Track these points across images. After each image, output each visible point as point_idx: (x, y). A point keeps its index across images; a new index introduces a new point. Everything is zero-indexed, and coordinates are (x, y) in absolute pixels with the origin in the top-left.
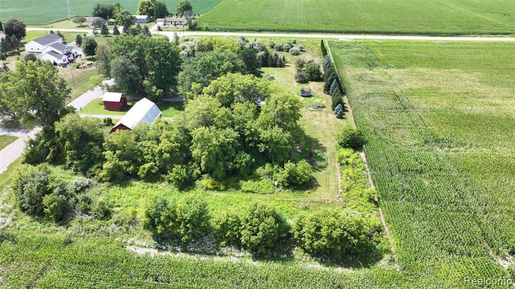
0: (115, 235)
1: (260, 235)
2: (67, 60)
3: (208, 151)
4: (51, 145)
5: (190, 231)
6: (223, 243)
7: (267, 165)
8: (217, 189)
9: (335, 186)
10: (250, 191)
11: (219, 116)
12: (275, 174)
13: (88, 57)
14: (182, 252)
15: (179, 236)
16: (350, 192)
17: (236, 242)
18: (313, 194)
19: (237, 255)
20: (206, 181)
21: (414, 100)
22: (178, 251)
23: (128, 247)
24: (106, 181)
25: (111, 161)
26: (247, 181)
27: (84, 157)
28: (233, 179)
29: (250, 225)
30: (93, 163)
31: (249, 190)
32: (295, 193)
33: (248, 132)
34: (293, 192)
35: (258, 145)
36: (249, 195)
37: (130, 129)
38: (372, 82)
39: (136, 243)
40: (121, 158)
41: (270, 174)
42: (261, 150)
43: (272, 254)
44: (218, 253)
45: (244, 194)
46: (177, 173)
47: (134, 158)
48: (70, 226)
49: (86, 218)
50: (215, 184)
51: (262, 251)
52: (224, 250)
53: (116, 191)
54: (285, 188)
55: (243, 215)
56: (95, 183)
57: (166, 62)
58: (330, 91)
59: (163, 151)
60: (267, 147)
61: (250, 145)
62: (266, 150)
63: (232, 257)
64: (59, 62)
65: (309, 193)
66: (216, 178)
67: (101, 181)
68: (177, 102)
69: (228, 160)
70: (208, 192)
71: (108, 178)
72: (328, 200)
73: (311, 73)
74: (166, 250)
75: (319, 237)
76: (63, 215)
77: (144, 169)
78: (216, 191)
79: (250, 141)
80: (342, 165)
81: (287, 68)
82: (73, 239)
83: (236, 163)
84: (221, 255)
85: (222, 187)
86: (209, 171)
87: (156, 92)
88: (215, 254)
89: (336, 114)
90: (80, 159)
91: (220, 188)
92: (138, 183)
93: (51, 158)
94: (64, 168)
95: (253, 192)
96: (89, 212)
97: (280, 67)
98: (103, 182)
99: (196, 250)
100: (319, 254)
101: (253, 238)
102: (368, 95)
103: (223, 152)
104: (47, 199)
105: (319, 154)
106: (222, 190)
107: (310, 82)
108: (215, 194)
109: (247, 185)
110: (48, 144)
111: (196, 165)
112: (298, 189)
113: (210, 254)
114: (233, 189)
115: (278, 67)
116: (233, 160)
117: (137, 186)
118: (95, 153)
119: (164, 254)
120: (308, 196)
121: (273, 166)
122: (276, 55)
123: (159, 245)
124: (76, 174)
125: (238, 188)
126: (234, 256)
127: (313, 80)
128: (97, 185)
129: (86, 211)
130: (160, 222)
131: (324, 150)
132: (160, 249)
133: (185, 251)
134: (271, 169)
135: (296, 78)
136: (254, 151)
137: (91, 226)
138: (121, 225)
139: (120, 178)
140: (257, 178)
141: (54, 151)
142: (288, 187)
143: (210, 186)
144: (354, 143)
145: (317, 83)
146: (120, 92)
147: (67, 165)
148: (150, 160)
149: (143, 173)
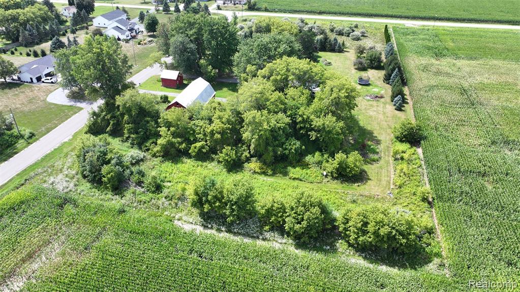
0: (165, 209)
1: (304, 224)
2: (130, 35)
3: (258, 135)
4: (112, 117)
5: (235, 213)
6: (267, 228)
7: (317, 154)
8: (265, 173)
9: (387, 181)
10: (297, 179)
11: (272, 100)
12: (324, 164)
13: (149, 34)
14: (227, 232)
15: (224, 217)
16: (402, 189)
17: (279, 228)
18: (363, 187)
19: (280, 241)
20: (254, 165)
21: (483, 96)
22: (222, 231)
23: (176, 222)
24: (160, 156)
25: (165, 137)
26: (295, 168)
27: (141, 132)
28: (281, 165)
29: (295, 213)
30: (148, 138)
31: (297, 177)
32: (344, 185)
33: (300, 119)
34: (341, 183)
35: (309, 133)
36: (296, 183)
37: (183, 107)
38: (438, 73)
39: (184, 218)
40: (174, 135)
41: (319, 163)
42: (312, 138)
43: (315, 245)
44: (261, 237)
45: (291, 181)
46: (227, 154)
47: (187, 136)
48: (124, 196)
49: (139, 190)
50: (263, 169)
51: (304, 240)
52: (268, 235)
53: (168, 166)
54: (334, 178)
55: (289, 202)
56: (149, 157)
57: (223, 42)
58: (391, 80)
59: (214, 132)
60: (318, 135)
61: (301, 132)
62: (317, 138)
63: (274, 242)
64: (122, 37)
65: (358, 186)
66: (265, 163)
67: (154, 156)
68: (231, 83)
69: (278, 146)
70: (256, 176)
71: (162, 154)
72: (378, 196)
73: (371, 61)
74: (212, 228)
75: (365, 233)
76: (118, 185)
77: (195, 147)
78: (263, 176)
79: (301, 128)
80: (396, 159)
81: (346, 53)
82: (126, 209)
83: (286, 149)
84: (264, 239)
85: (270, 172)
86: (258, 155)
87: (211, 72)
88: (258, 238)
89: (395, 105)
90: (137, 133)
91: (267, 172)
92: (189, 161)
93: (111, 130)
94: (122, 141)
95: (301, 180)
96: (142, 185)
97: (338, 52)
98: (157, 157)
99: (240, 231)
100: (363, 250)
101: (297, 226)
102: (432, 88)
103: (274, 137)
104: (105, 169)
105: (372, 147)
106: (270, 175)
107: (369, 70)
108: (262, 178)
109: (295, 172)
110: (109, 116)
111: (246, 148)
112: (347, 181)
113: (253, 237)
114: (281, 175)
115: (336, 52)
116: (282, 146)
117: (188, 164)
118: (151, 128)
119: (209, 232)
120: (356, 189)
121: (322, 155)
122: (335, 39)
123: (204, 223)
124: (132, 147)
125: (285, 174)
126: (277, 241)
127: (372, 68)
128: (150, 159)
129: (139, 183)
130: (207, 201)
131: (378, 142)
132: (205, 227)
133: (229, 231)
134: (320, 158)
135: (354, 65)
136: (304, 138)
137: (143, 198)
138: (171, 199)
139: (172, 154)
140: (306, 166)
141: (113, 123)
142: (336, 178)
143: (257, 170)
144: (412, 137)
145: (377, 71)
146: (177, 70)
147: (125, 138)
148: (202, 139)
149: (194, 151)
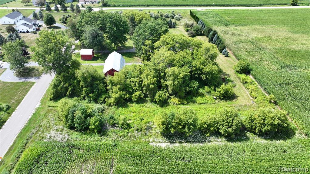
0: (141, 138)
1: (234, 127)
2: (35, 29)
3: (177, 82)
4: (69, 85)
5: (192, 130)
6: (208, 135)
7: (206, 87)
8: (183, 104)
9: (247, 96)
10: (202, 103)
11: (177, 60)
12: (212, 92)
13: (48, 26)
14: (186, 142)
15: (184, 133)
16: (257, 99)
17: (217, 133)
18: (237, 101)
19: (218, 141)
20: (174, 100)
21: (263, 44)
22: (183, 142)
23: (152, 144)
24: (113, 105)
25: (114, 94)
26: (198, 97)
27: (95, 91)
28: (189, 97)
29: (226, 122)
30: (100, 95)
31: (202, 102)
32: (228, 102)
33: (195, 68)
34: (226, 101)
35: (201, 76)
36: (203, 106)
37: (118, 72)
38: (233, 34)
39: (155, 140)
40: (120, 89)
41: (209, 93)
42: (203, 78)
43: (237, 138)
44: (207, 141)
45: (199, 105)
46: (160, 97)
47: (127, 89)
48: (108, 135)
49: (116, 129)
50: (181, 101)
52: (210, 139)
53: (122, 110)
54: (221, 99)
56: (106, 107)
57: (120, 28)
58: (213, 41)
59: (149, 84)
60: (207, 76)
61: (196, 76)
62: (207, 79)
63: (215, 142)
64: (30, 30)
65: (235, 101)
66: (180, 97)
67: (110, 105)
68: (128, 53)
69: (186, 86)
70: (178, 106)
71: (114, 103)
72: (248, 104)
73: (197, 31)
74: (176, 142)
75: (264, 125)
76: (101, 130)
77: (136, 95)
78: (182, 105)
79: (195, 74)
80: (243, 84)
81: (178, 28)
82: (116, 143)
83: (191, 87)
84: (209, 142)
85: (186, 102)
86: (175, 93)
87: (114, 47)
88: (205, 142)
89: (224, 54)
90: (92, 92)
91: (184, 103)
92: (131, 105)
93: (69, 94)
94: (80, 100)
95: (204, 104)
96: (116, 125)
97: (174, 28)
98: (112, 106)
99: (193, 140)
100: (262, 134)
101: (230, 130)
102: (236, 43)
103: (185, 82)
105: (228, 79)
106: (186, 105)
107: (196, 36)
109: (199, 99)
110: (67, 85)
111: (166, 91)
112: (228, 100)
113: (202, 142)
114: (192, 103)
115: (172, 28)
116: (188, 86)
117: (133, 107)
118: (101, 88)
119: (175, 145)
120: (234, 103)
121: (210, 87)
122: (170, 21)
123: (170, 140)
124: (90, 103)
125: (194, 102)
126: (216, 141)
127: (198, 35)
128: (108, 108)
129: (114, 125)
130: (173, 126)
131: (228, 75)
132: (171, 142)
133: (187, 142)
134: (209, 90)
135: (189, 35)
136: (199, 80)
137: (122, 134)
138: (141, 131)
139: (122, 103)
140: (202, 95)
141: (71, 89)
142: (222, 99)
143: (178, 103)
144: (246, 70)
145: (201, 37)
147: (82, 97)
148: (138, 90)
149: (136, 98)
